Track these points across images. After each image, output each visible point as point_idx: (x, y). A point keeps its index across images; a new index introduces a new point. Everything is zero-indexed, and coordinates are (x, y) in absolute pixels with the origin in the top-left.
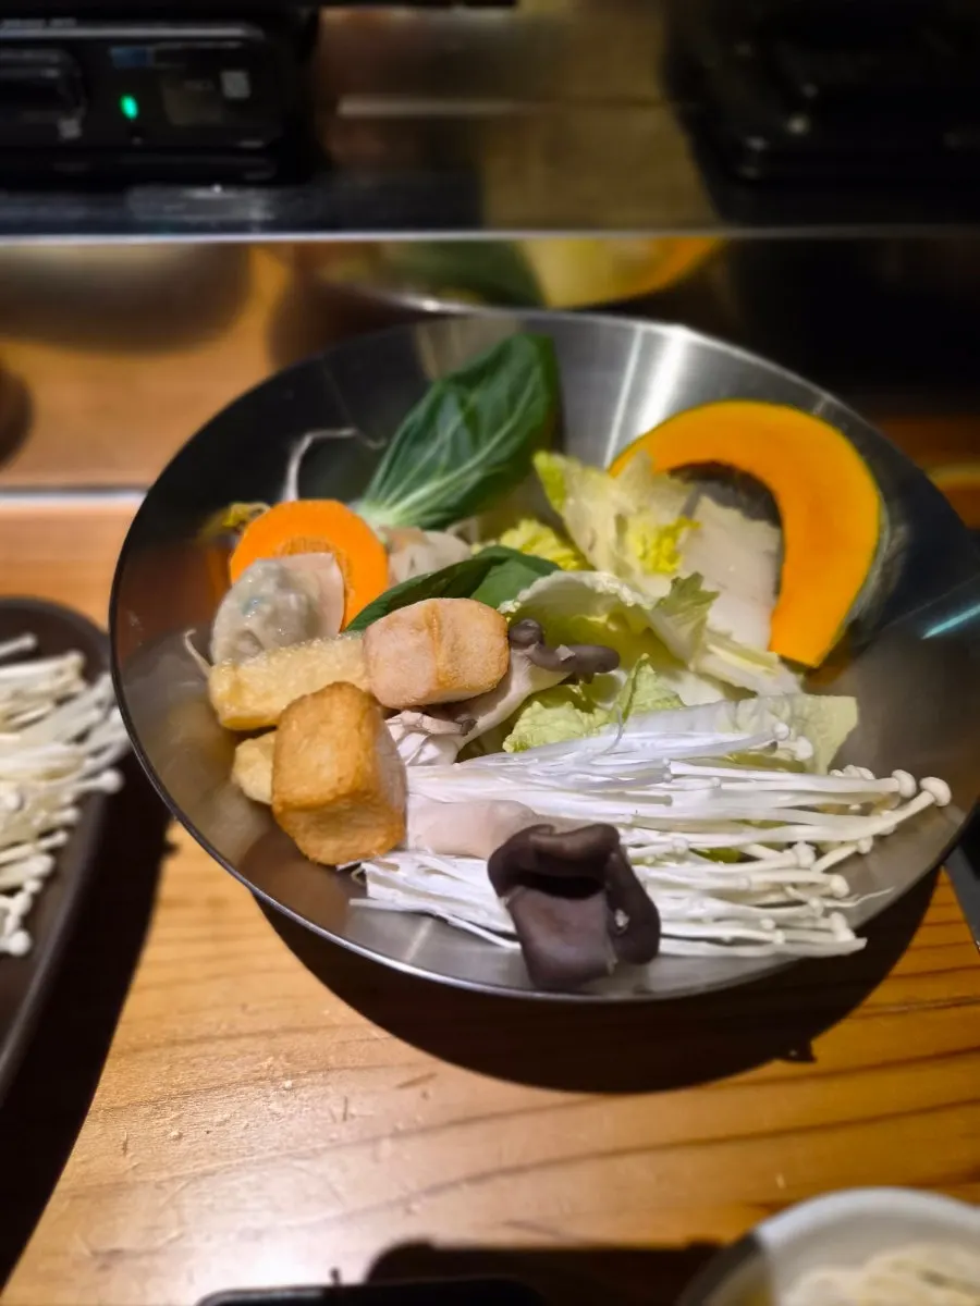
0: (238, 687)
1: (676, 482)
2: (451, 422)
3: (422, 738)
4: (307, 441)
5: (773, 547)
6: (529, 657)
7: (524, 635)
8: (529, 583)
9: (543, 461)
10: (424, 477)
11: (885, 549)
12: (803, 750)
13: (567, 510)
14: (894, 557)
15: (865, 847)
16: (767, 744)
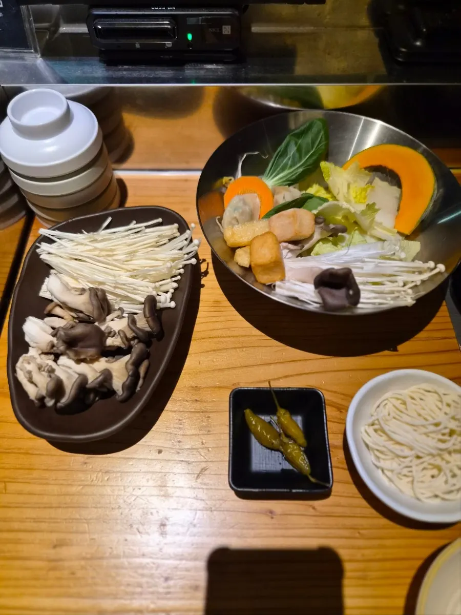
0: (233, 234)
1: (367, 172)
2: (293, 150)
3: (288, 251)
4: (245, 156)
5: (398, 195)
6: (322, 227)
7: (320, 220)
8: (321, 205)
9: (323, 164)
10: (283, 169)
11: (435, 196)
12: (403, 255)
13: (330, 181)
14: (438, 199)
15: (419, 283)
16: (392, 253)
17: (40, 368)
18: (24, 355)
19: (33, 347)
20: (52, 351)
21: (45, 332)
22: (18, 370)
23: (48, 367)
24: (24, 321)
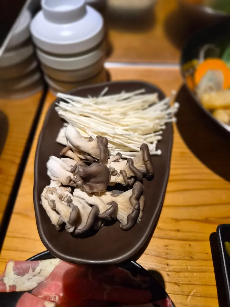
17: (61, 198)
18: (47, 187)
19: (54, 180)
20: (70, 184)
21: (64, 168)
22: (43, 198)
23: (68, 197)
24: (48, 159)
